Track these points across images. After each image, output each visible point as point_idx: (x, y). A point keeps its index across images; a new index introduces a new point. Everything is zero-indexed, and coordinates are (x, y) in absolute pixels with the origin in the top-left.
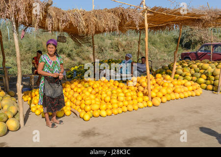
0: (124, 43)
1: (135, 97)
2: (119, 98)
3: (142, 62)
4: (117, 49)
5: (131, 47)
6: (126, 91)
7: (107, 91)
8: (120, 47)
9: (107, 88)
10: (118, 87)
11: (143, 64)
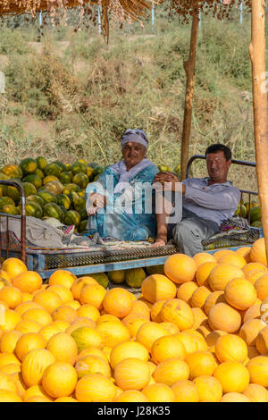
0: (81, 70)
1: (207, 362)
2: (122, 372)
3: (211, 170)
4: (44, 102)
5: (121, 90)
6: (154, 332)
7: (49, 334)
8: (59, 91)
9: (44, 319)
10: (102, 310)
11: (219, 186)
